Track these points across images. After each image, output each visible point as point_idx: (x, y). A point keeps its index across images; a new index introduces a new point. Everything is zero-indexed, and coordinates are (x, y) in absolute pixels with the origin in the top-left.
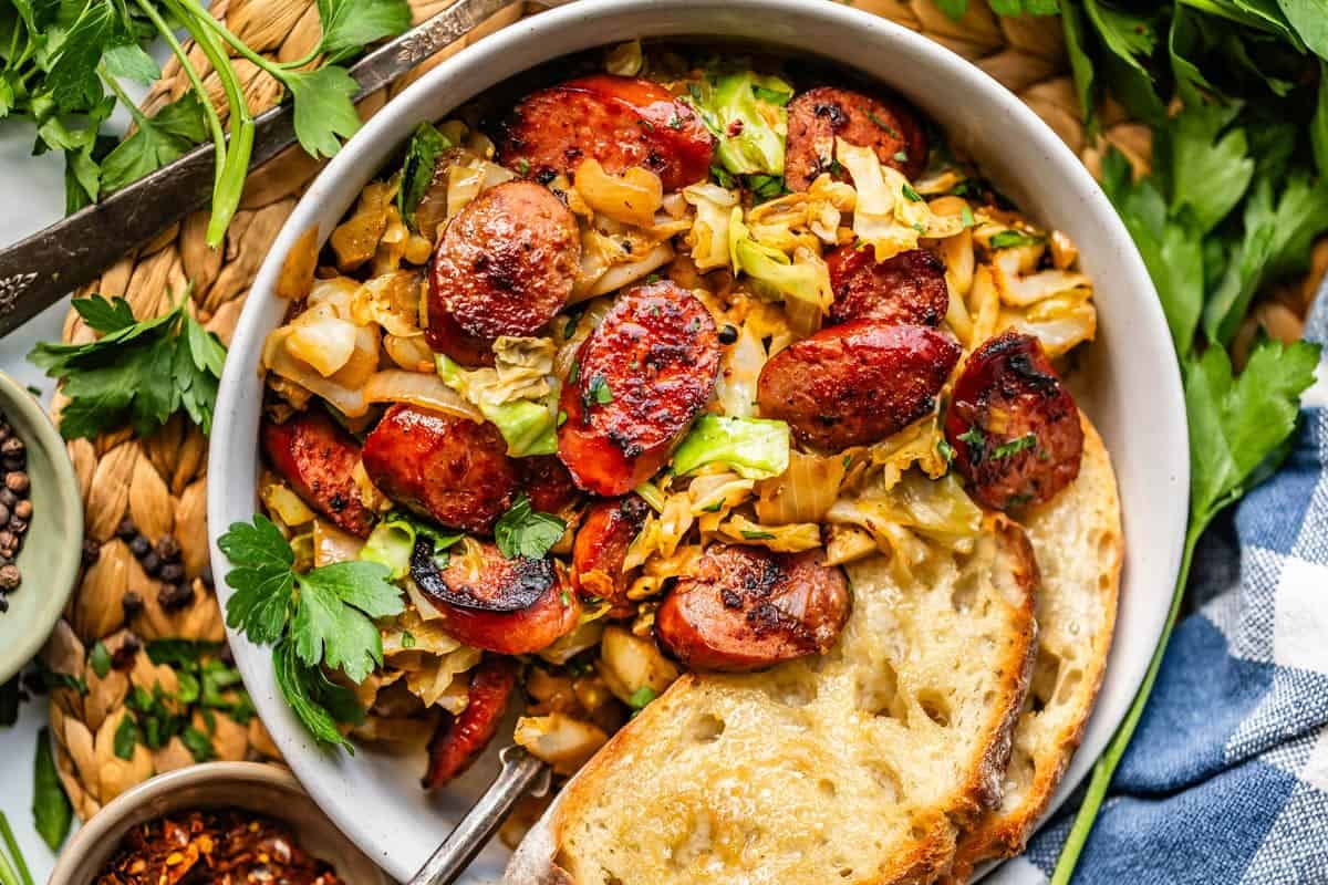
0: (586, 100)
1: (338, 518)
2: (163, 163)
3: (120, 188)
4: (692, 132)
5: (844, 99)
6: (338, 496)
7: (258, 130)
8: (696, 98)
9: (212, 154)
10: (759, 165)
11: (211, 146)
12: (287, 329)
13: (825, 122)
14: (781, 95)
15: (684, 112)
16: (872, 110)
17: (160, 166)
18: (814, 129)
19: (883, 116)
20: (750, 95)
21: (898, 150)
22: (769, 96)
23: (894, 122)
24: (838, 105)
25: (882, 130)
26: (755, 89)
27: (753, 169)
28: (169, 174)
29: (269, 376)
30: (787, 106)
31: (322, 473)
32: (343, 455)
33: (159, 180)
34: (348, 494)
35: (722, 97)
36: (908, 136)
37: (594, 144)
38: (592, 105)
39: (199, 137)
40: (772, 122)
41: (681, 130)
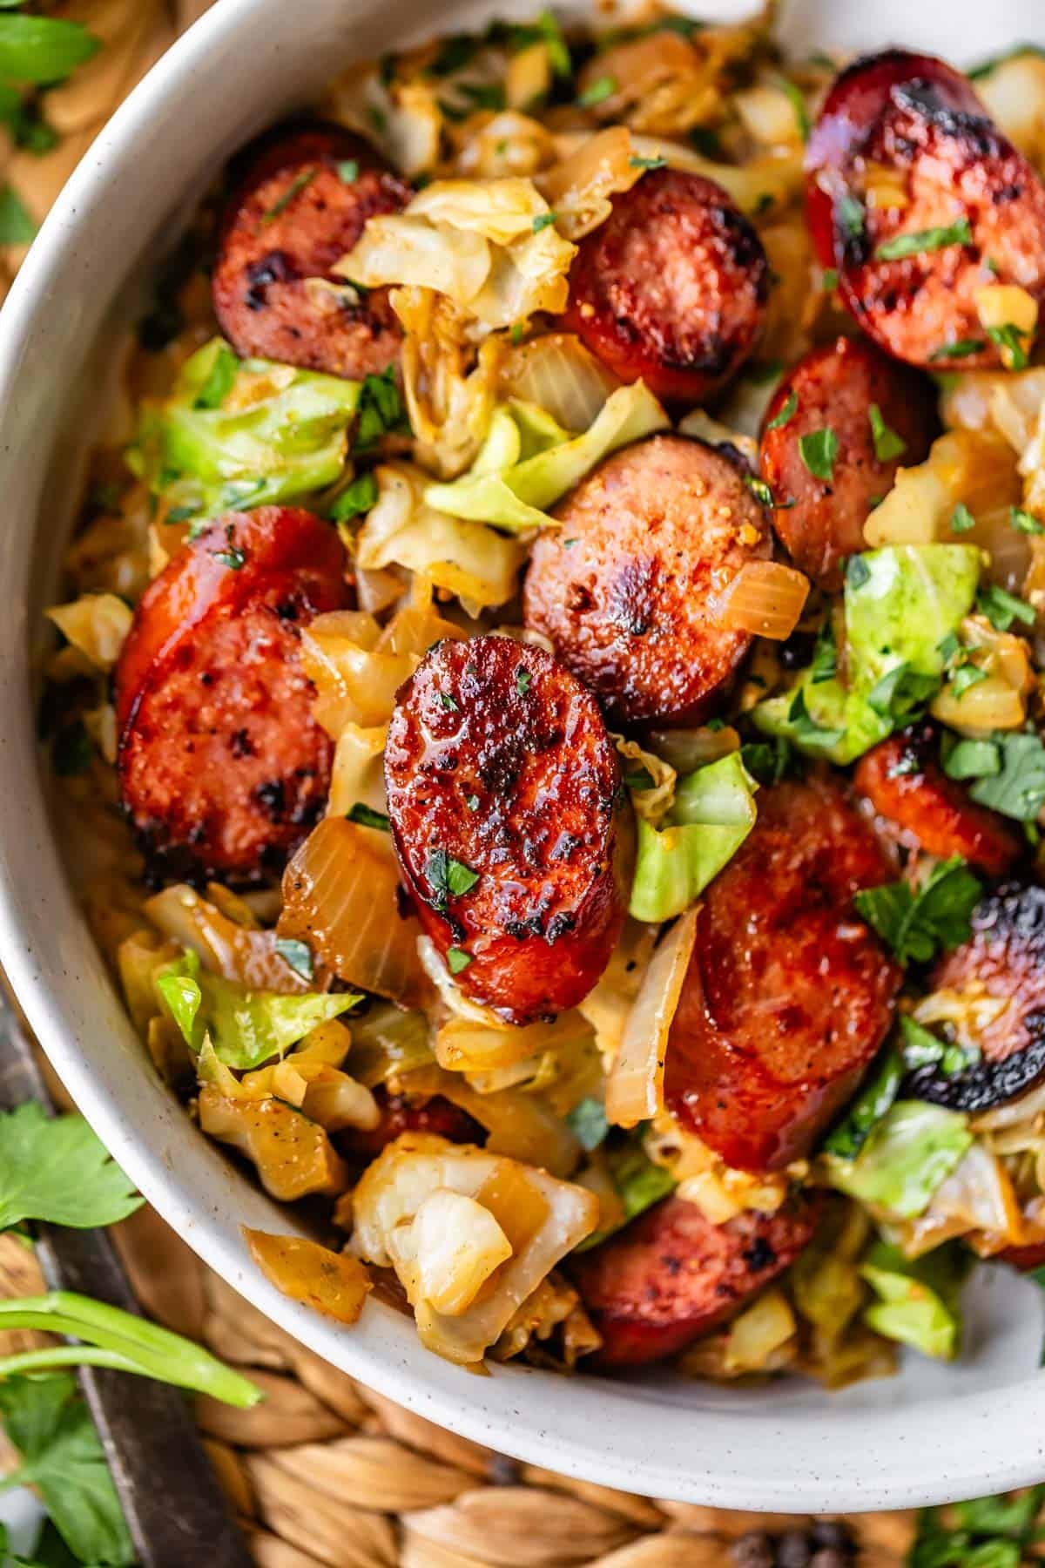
0: (155, 701)
1: (784, 1260)
2: (96, 1452)
3: (129, 1535)
4: (255, 534)
5: (238, 257)
6: (747, 1256)
7: (70, 1286)
8: (195, 512)
9: (99, 1372)
10: (335, 429)
11: (86, 1374)
12: (421, 1312)
13: (275, 292)
14: (220, 363)
15: (218, 540)
16: (259, 210)
17: (103, 1460)
18: (287, 314)
19: (272, 194)
20: (210, 417)
21: (334, 174)
22: (217, 385)
23: (284, 175)
24: (249, 267)
25: (297, 197)
26: (201, 405)
27: (340, 441)
28: (121, 1450)
29: (496, 1355)
30: (240, 358)
31: (703, 1280)
32: (677, 1235)
33: (128, 1468)
34: (745, 1237)
35: (202, 465)
36: (311, 156)
37: (233, 709)
38: (167, 692)
39: (64, 1388)
40: (266, 390)
41: (247, 553)
